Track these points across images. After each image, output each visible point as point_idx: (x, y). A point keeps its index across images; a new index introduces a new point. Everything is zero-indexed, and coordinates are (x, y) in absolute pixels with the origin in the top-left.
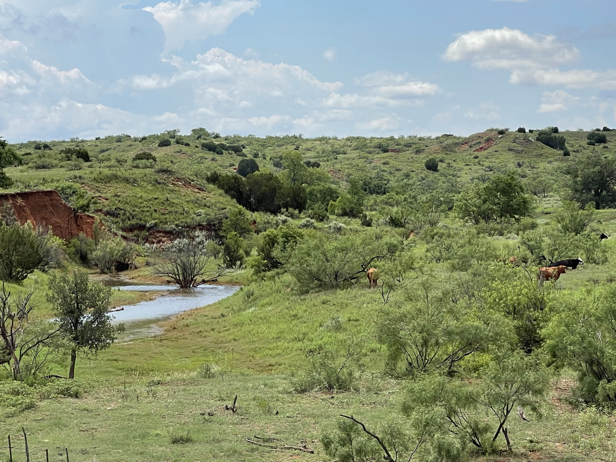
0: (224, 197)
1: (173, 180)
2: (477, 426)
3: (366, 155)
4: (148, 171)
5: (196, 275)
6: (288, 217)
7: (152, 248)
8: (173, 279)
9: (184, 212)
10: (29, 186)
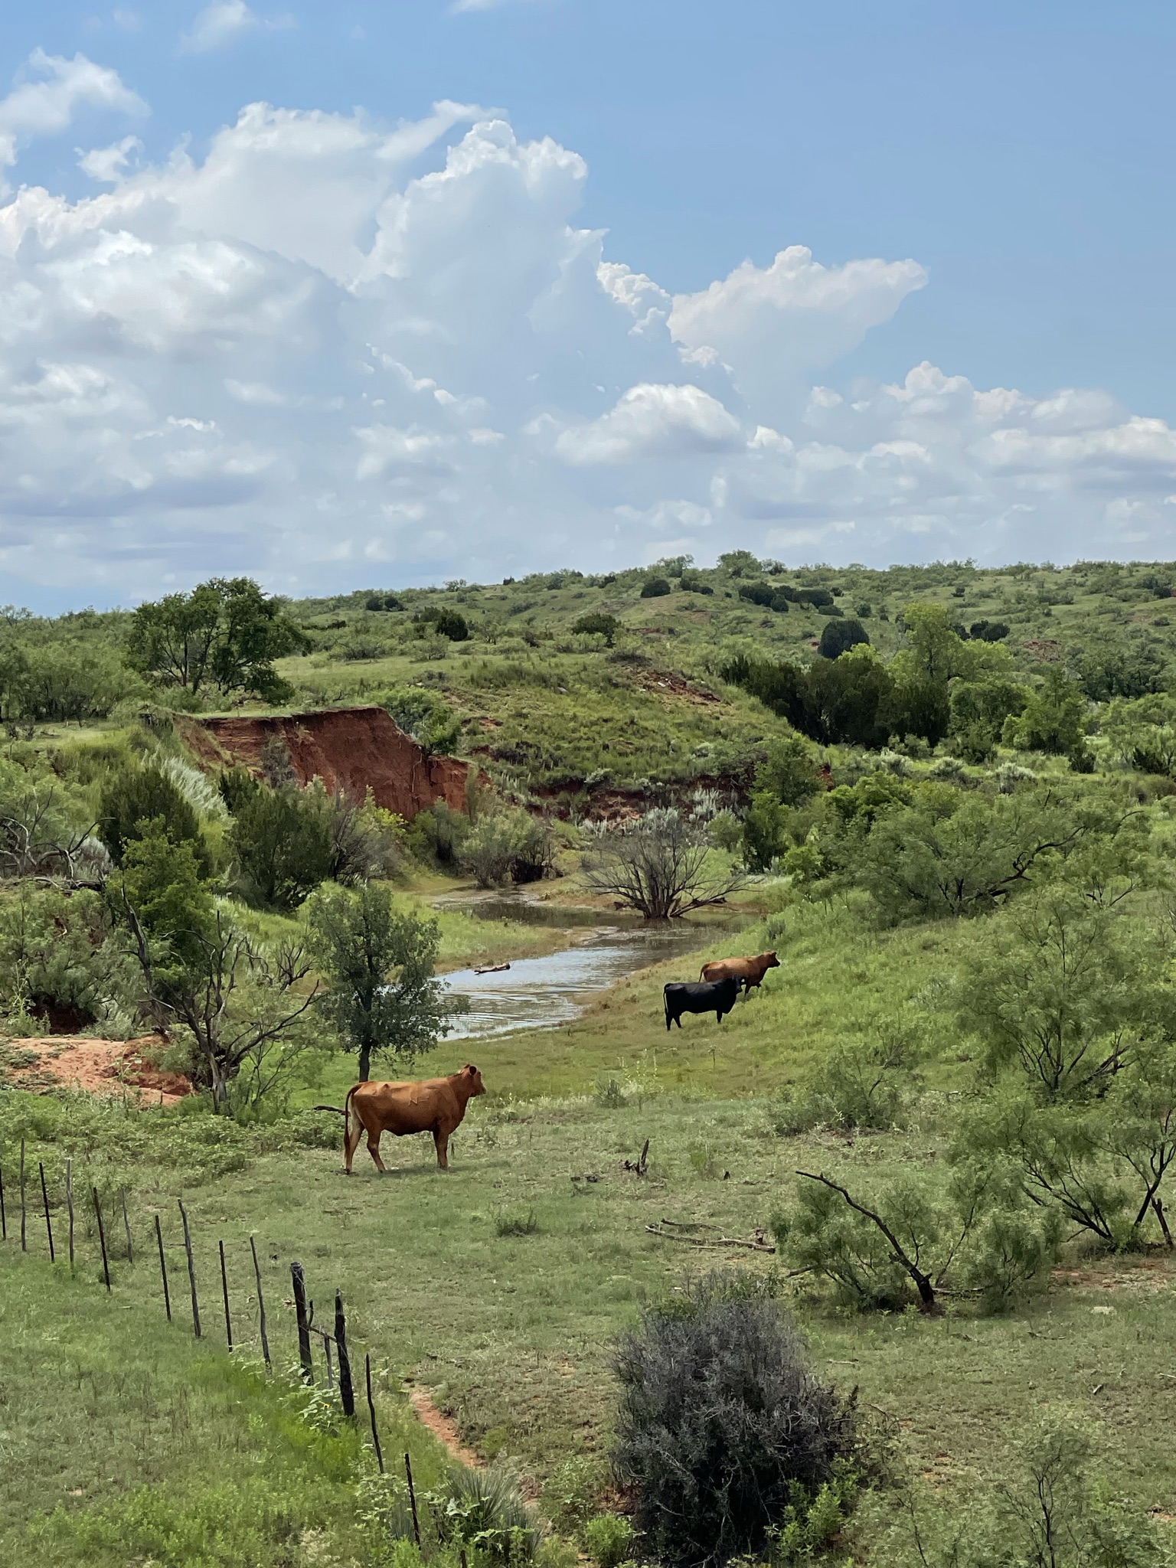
0: (761, 713)
1: (646, 679)
2: (1101, 1196)
3: (1114, 606)
4: (591, 658)
5: (679, 890)
6: (904, 754)
7: (599, 830)
8: (629, 900)
9: (671, 750)
10: (323, 699)
